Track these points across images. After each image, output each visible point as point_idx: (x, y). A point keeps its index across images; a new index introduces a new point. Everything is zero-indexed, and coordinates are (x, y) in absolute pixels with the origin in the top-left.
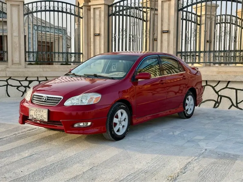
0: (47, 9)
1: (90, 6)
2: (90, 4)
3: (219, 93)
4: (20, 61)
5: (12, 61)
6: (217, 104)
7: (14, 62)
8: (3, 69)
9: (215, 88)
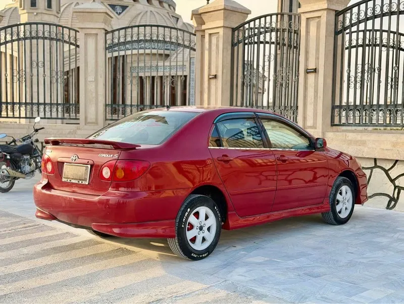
0: (140, 38)
1: (204, 31)
2: (204, 27)
3: (397, 183)
4: (97, 119)
5: (86, 118)
6: (393, 203)
7: (89, 120)
8: (71, 131)
9: (389, 172)
